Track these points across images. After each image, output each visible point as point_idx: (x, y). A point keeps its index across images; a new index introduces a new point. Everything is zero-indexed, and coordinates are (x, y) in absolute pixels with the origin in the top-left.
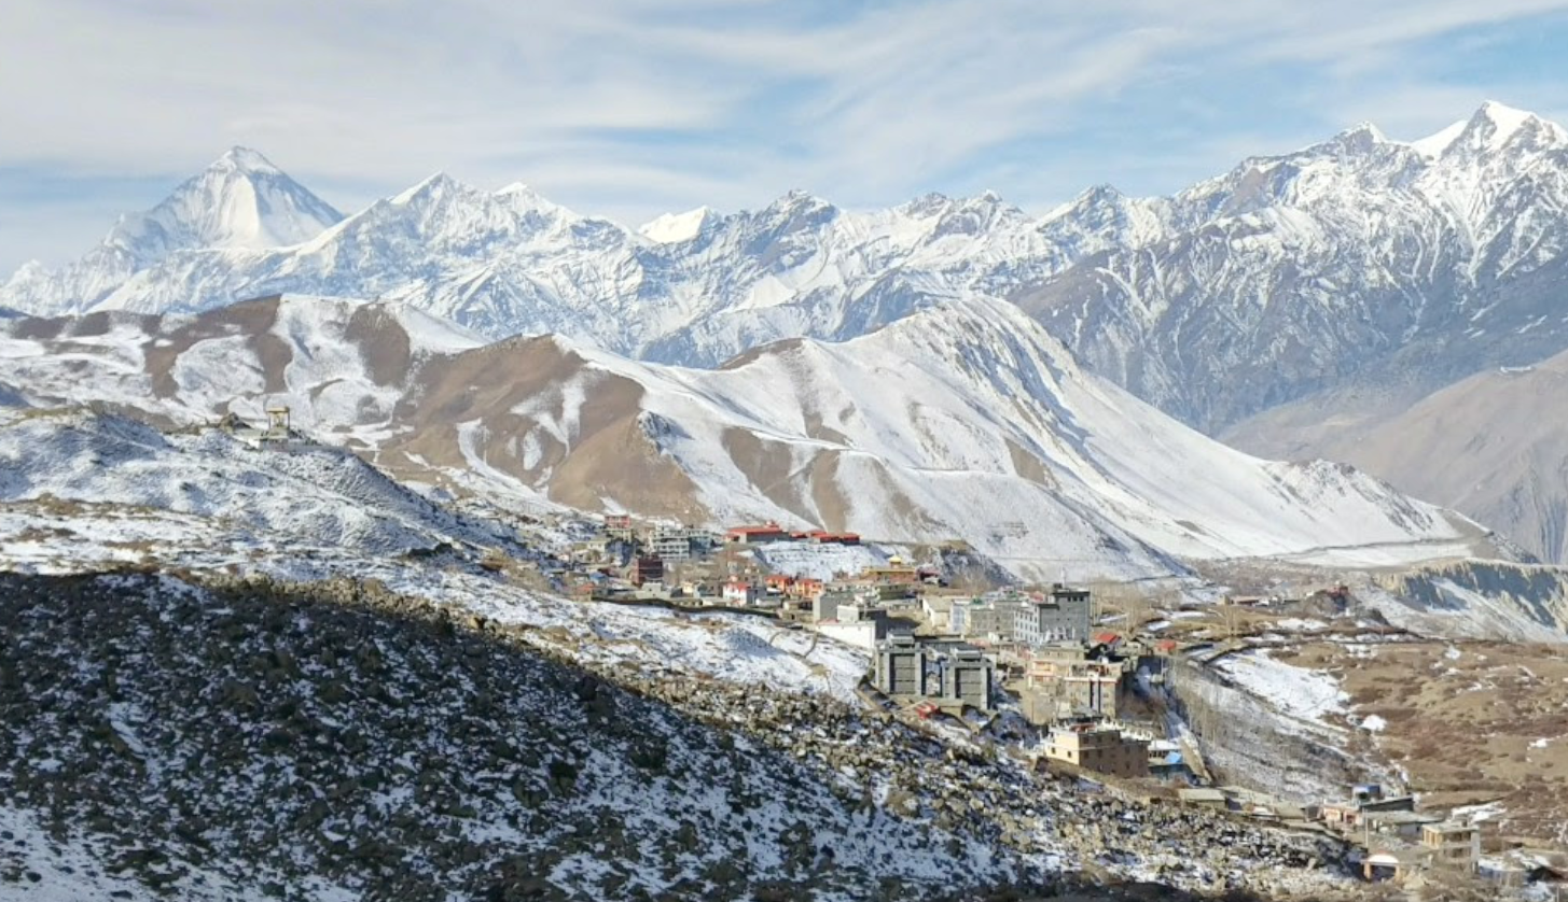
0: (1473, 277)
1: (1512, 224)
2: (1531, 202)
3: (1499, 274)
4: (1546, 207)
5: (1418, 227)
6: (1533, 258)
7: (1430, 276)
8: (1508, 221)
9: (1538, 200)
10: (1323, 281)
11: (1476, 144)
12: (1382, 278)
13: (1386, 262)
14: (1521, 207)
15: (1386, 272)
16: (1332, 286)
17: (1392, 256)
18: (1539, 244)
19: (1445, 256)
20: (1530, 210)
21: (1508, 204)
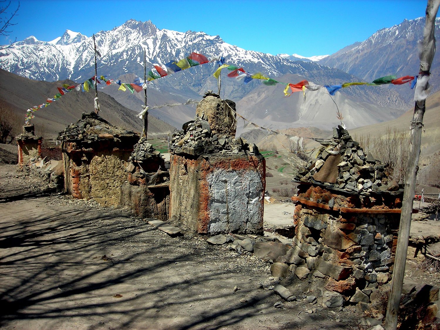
0: (72, 70)
1: (82, 55)
2: (86, 49)
3: (79, 69)
4: (91, 50)
5: (54, 56)
6: (89, 64)
7: (59, 70)
8: (80, 54)
9: (89, 48)
10: (27, 71)
11: (65, 41)
12: (44, 70)
13: (45, 66)
14: (84, 50)
15: (45, 68)
16: (30, 72)
17: (47, 64)
18: (90, 60)
19: (63, 64)
20: (86, 51)
21: (80, 50)
